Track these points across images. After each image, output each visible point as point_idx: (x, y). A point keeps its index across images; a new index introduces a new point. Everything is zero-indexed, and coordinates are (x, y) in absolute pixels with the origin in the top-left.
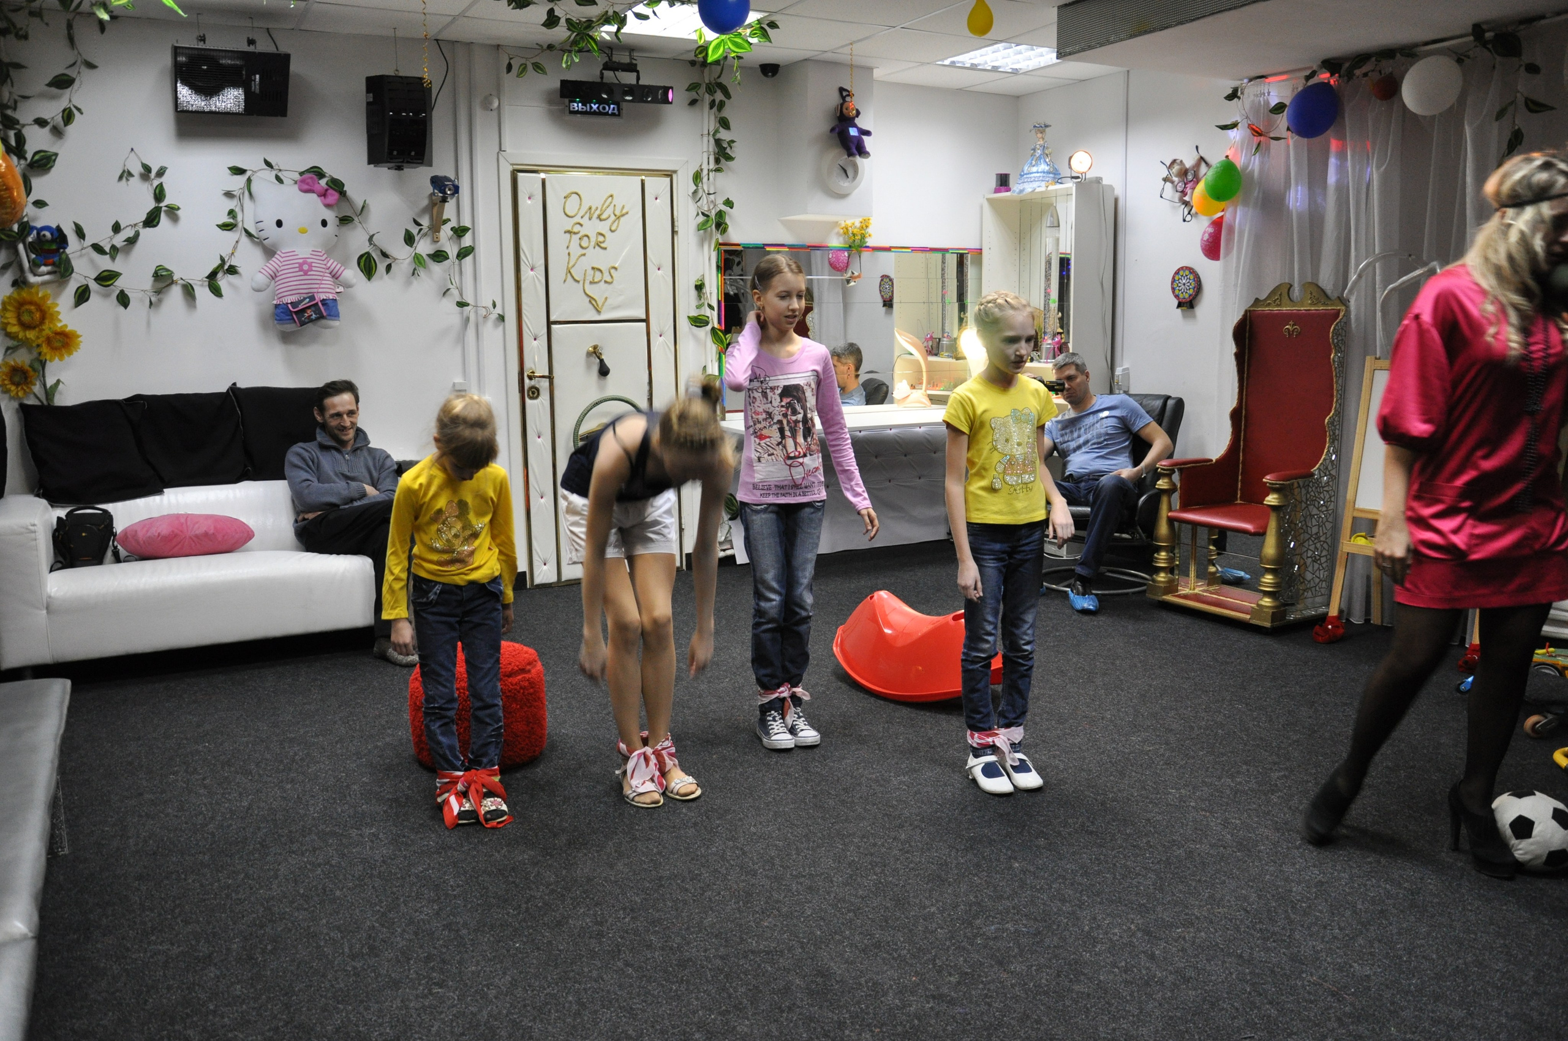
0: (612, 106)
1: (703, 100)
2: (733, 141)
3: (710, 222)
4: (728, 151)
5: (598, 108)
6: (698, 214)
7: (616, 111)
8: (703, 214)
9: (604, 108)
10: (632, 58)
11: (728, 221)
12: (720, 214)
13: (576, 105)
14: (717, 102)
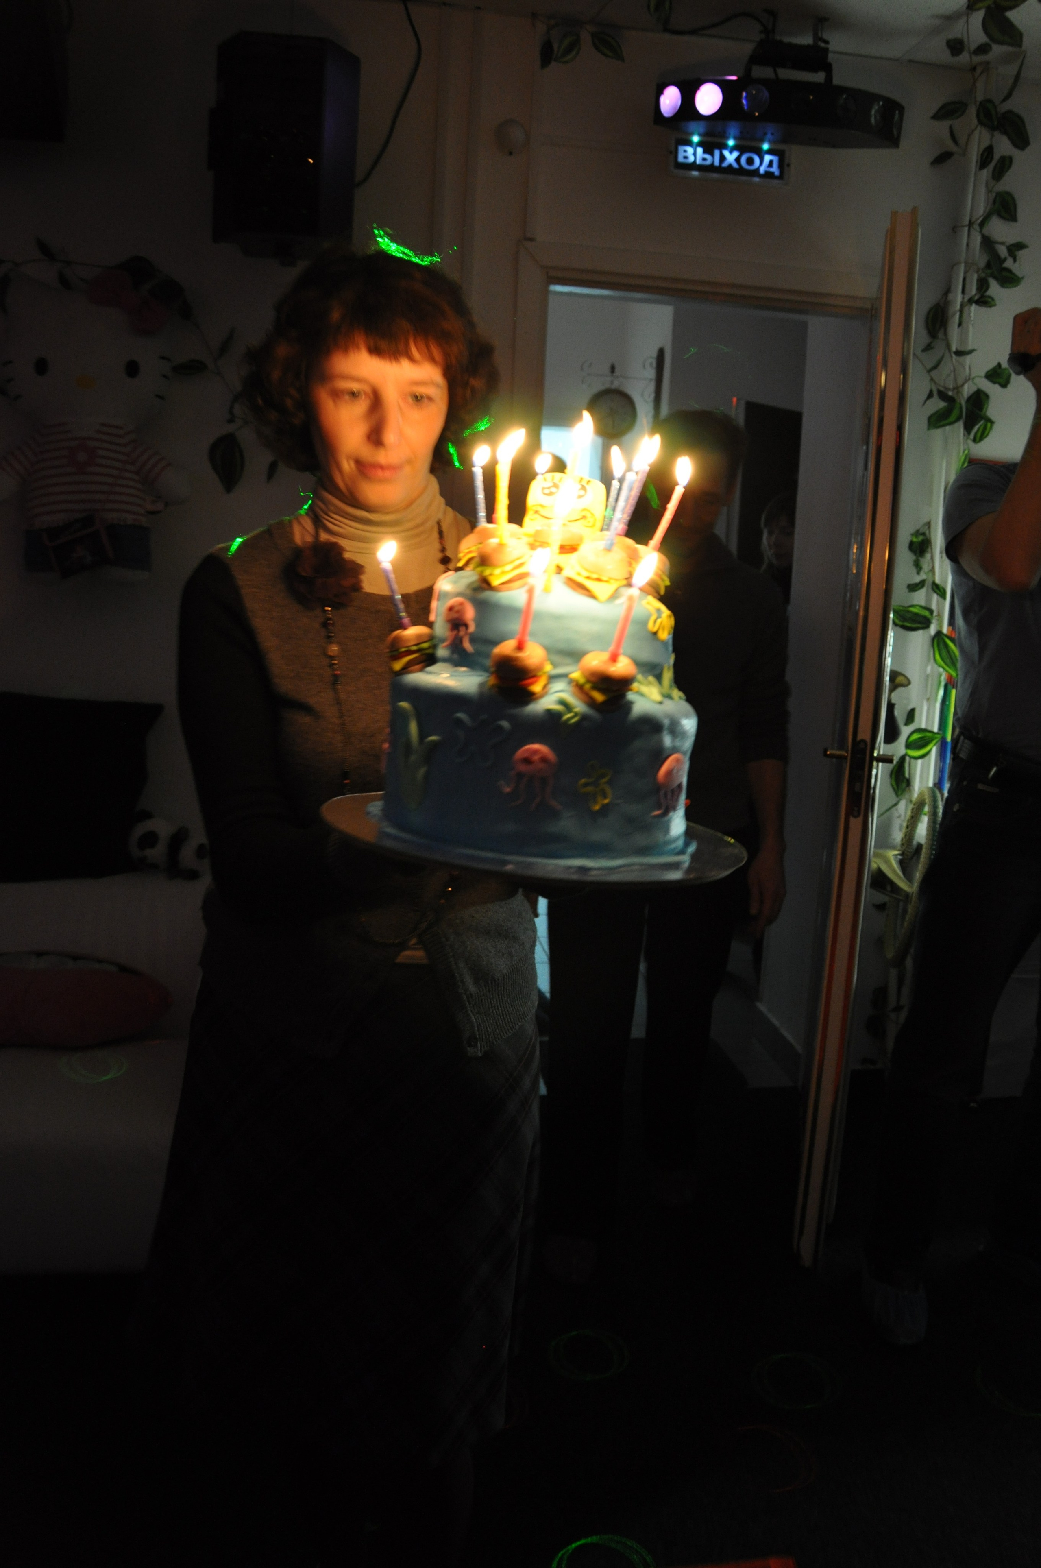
0: (767, 158)
1: (964, 154)
2: (1020, 246)
3: (955, 413)
4: (1009, 263)
5: (738, 160)
6: (930, 395)
7: (775, 169)
8: (942, 395)
9: (750, 161)
10: (818, 38)
11: (991, 411)
12: (979, 400)
13: (690, 150)
14: (996, 157)
